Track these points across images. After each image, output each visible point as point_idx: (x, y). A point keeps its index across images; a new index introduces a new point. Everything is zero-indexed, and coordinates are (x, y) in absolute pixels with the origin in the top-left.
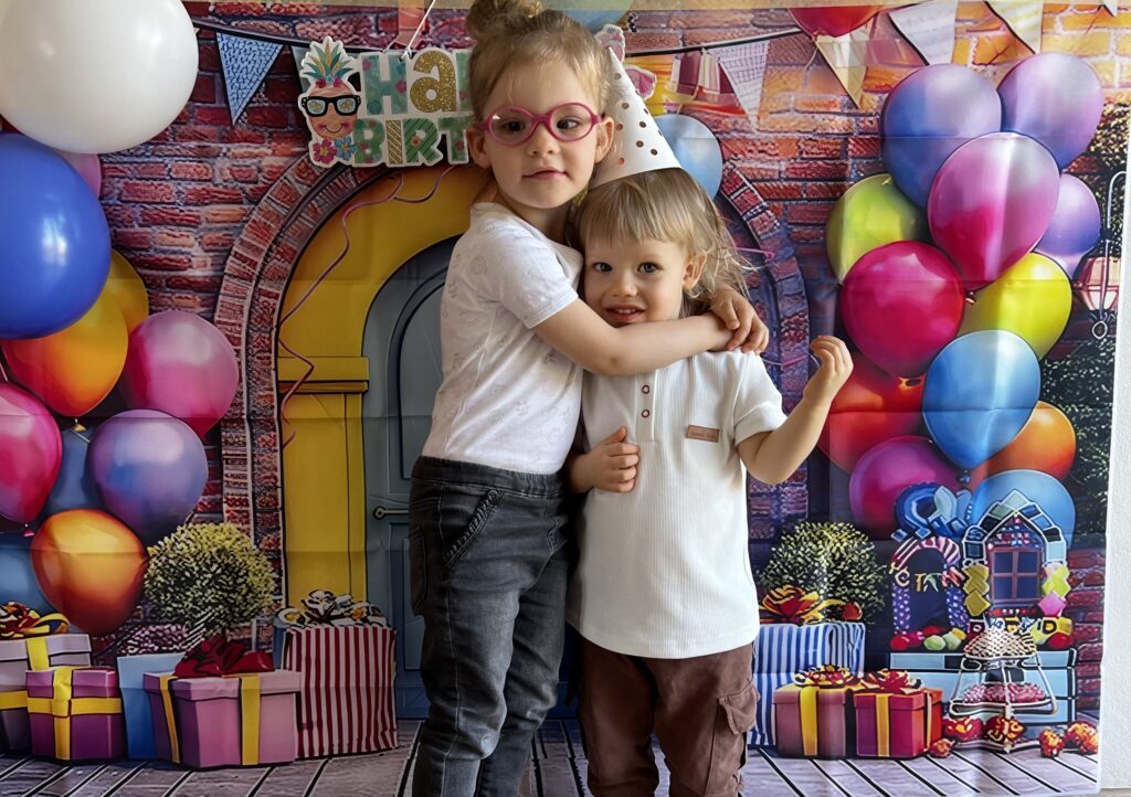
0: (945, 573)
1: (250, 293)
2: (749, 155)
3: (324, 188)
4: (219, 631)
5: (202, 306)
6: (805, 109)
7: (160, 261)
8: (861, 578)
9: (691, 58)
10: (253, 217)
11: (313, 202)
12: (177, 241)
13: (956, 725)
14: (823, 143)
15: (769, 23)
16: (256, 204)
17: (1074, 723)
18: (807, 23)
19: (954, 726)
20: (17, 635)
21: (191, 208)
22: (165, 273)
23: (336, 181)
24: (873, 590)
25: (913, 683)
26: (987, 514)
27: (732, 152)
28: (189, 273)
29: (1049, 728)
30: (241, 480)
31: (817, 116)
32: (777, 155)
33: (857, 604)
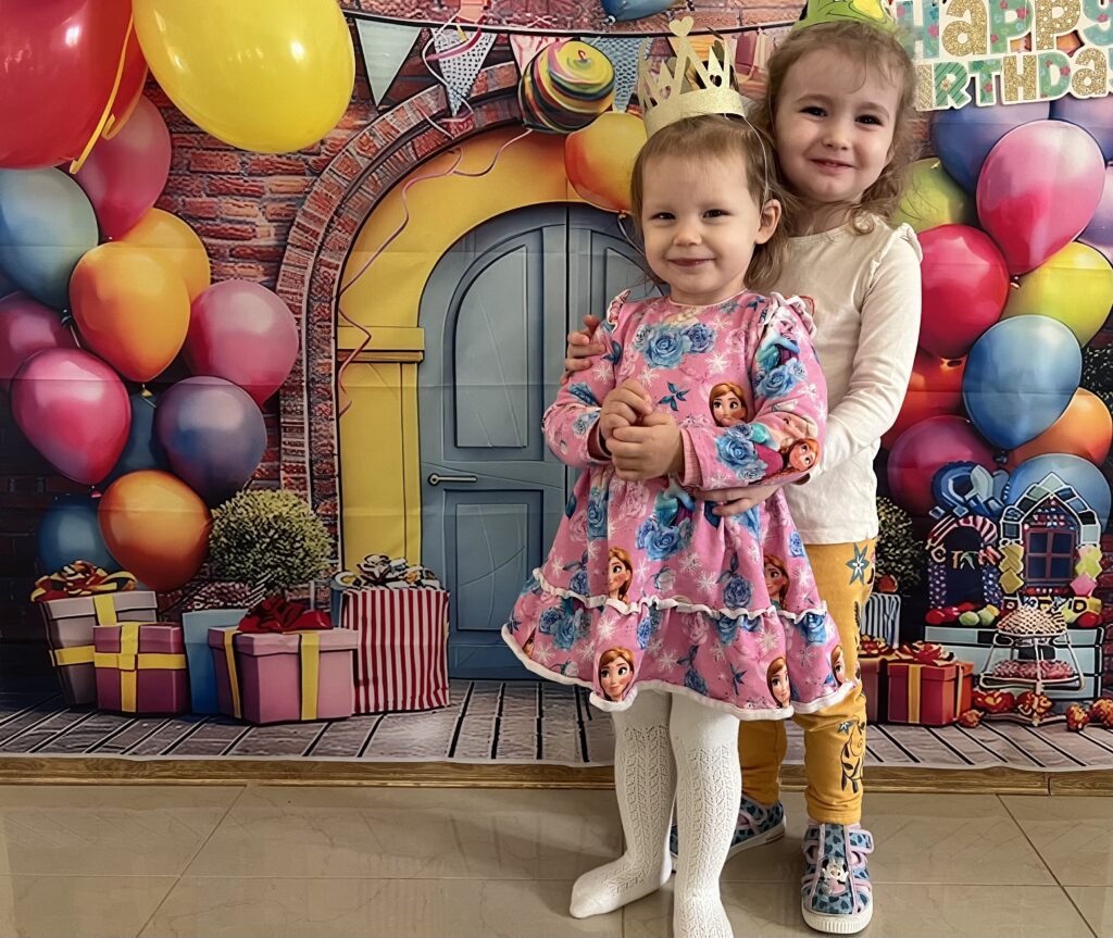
0: (982, 551)
1: (311, 263)
3: (385, 161)
4: (279, 591)
5: (266, 275)
7: (226, 230)
8: (898, 552)
9: (747, 37)
10: (315, 188)
11: (374, 174)
12: (241, 211)
13: (985, 697)
16: (319, 175)
17: (1100, 699)
19: (984, 698)
20: (84, 593)
21: (254, 178)
22: (230, 242)
23: (397, 154)
24: (909, 564)
25: (947, 655)
26: (1025, 495)
28: (253, 242)
29: (1076, 703)
30: (299, 449)
33: (892, 576)
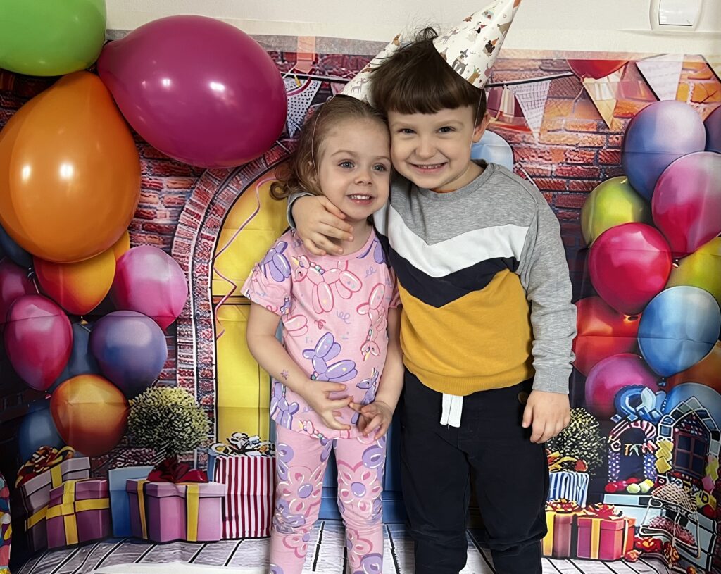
2: (532, 159)
6: (572, 129)
14: (582, 153)
15: (550, 69)
18: (578, 69)
27: (521, 157)
31: (579, 134)
32: (550, 160)
